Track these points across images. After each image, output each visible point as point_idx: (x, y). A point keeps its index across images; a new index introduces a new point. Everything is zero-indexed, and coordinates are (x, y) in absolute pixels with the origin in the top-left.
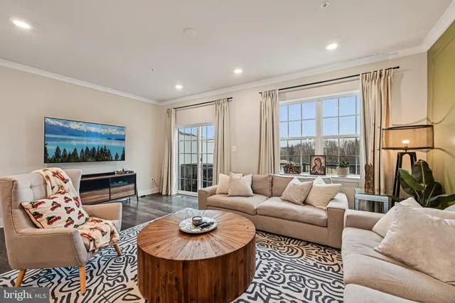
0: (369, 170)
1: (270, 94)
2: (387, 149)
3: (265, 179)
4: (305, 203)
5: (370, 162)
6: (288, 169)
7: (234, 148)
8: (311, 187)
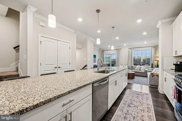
0: (152, 64)
1: (131, 49)
2: (156, 60)
3: (131, 66)
4: (140, 70)
5: (152, 63)
6: (135, 64)
7: (121, 60)
8: (141, 67)
